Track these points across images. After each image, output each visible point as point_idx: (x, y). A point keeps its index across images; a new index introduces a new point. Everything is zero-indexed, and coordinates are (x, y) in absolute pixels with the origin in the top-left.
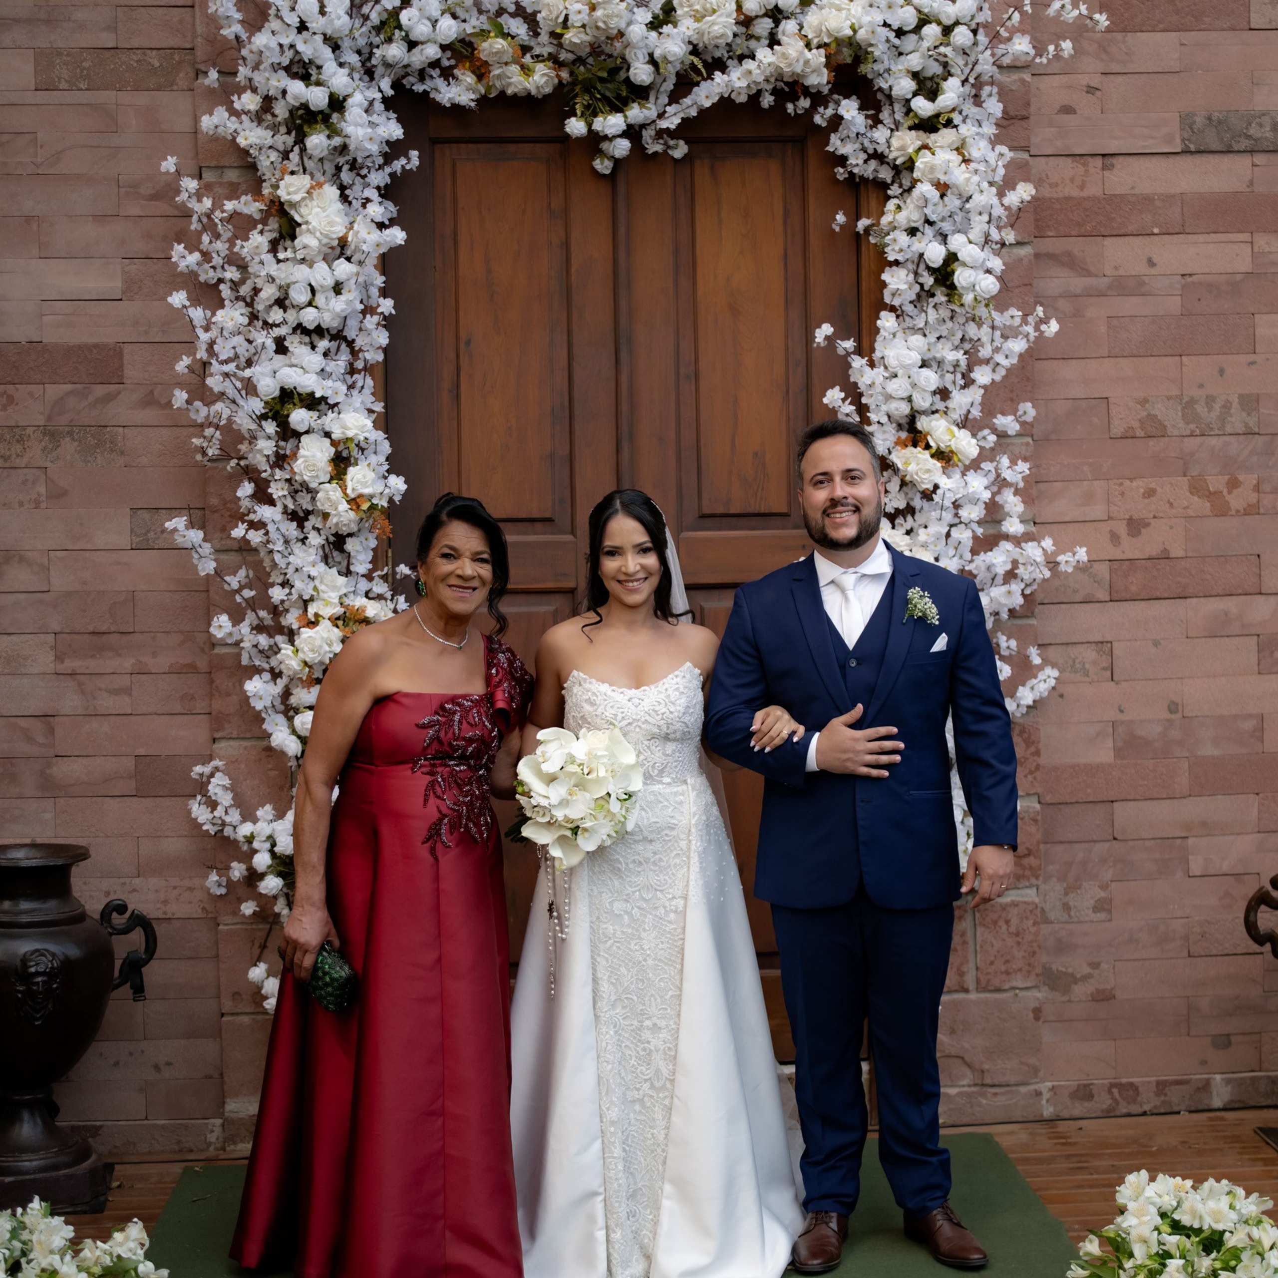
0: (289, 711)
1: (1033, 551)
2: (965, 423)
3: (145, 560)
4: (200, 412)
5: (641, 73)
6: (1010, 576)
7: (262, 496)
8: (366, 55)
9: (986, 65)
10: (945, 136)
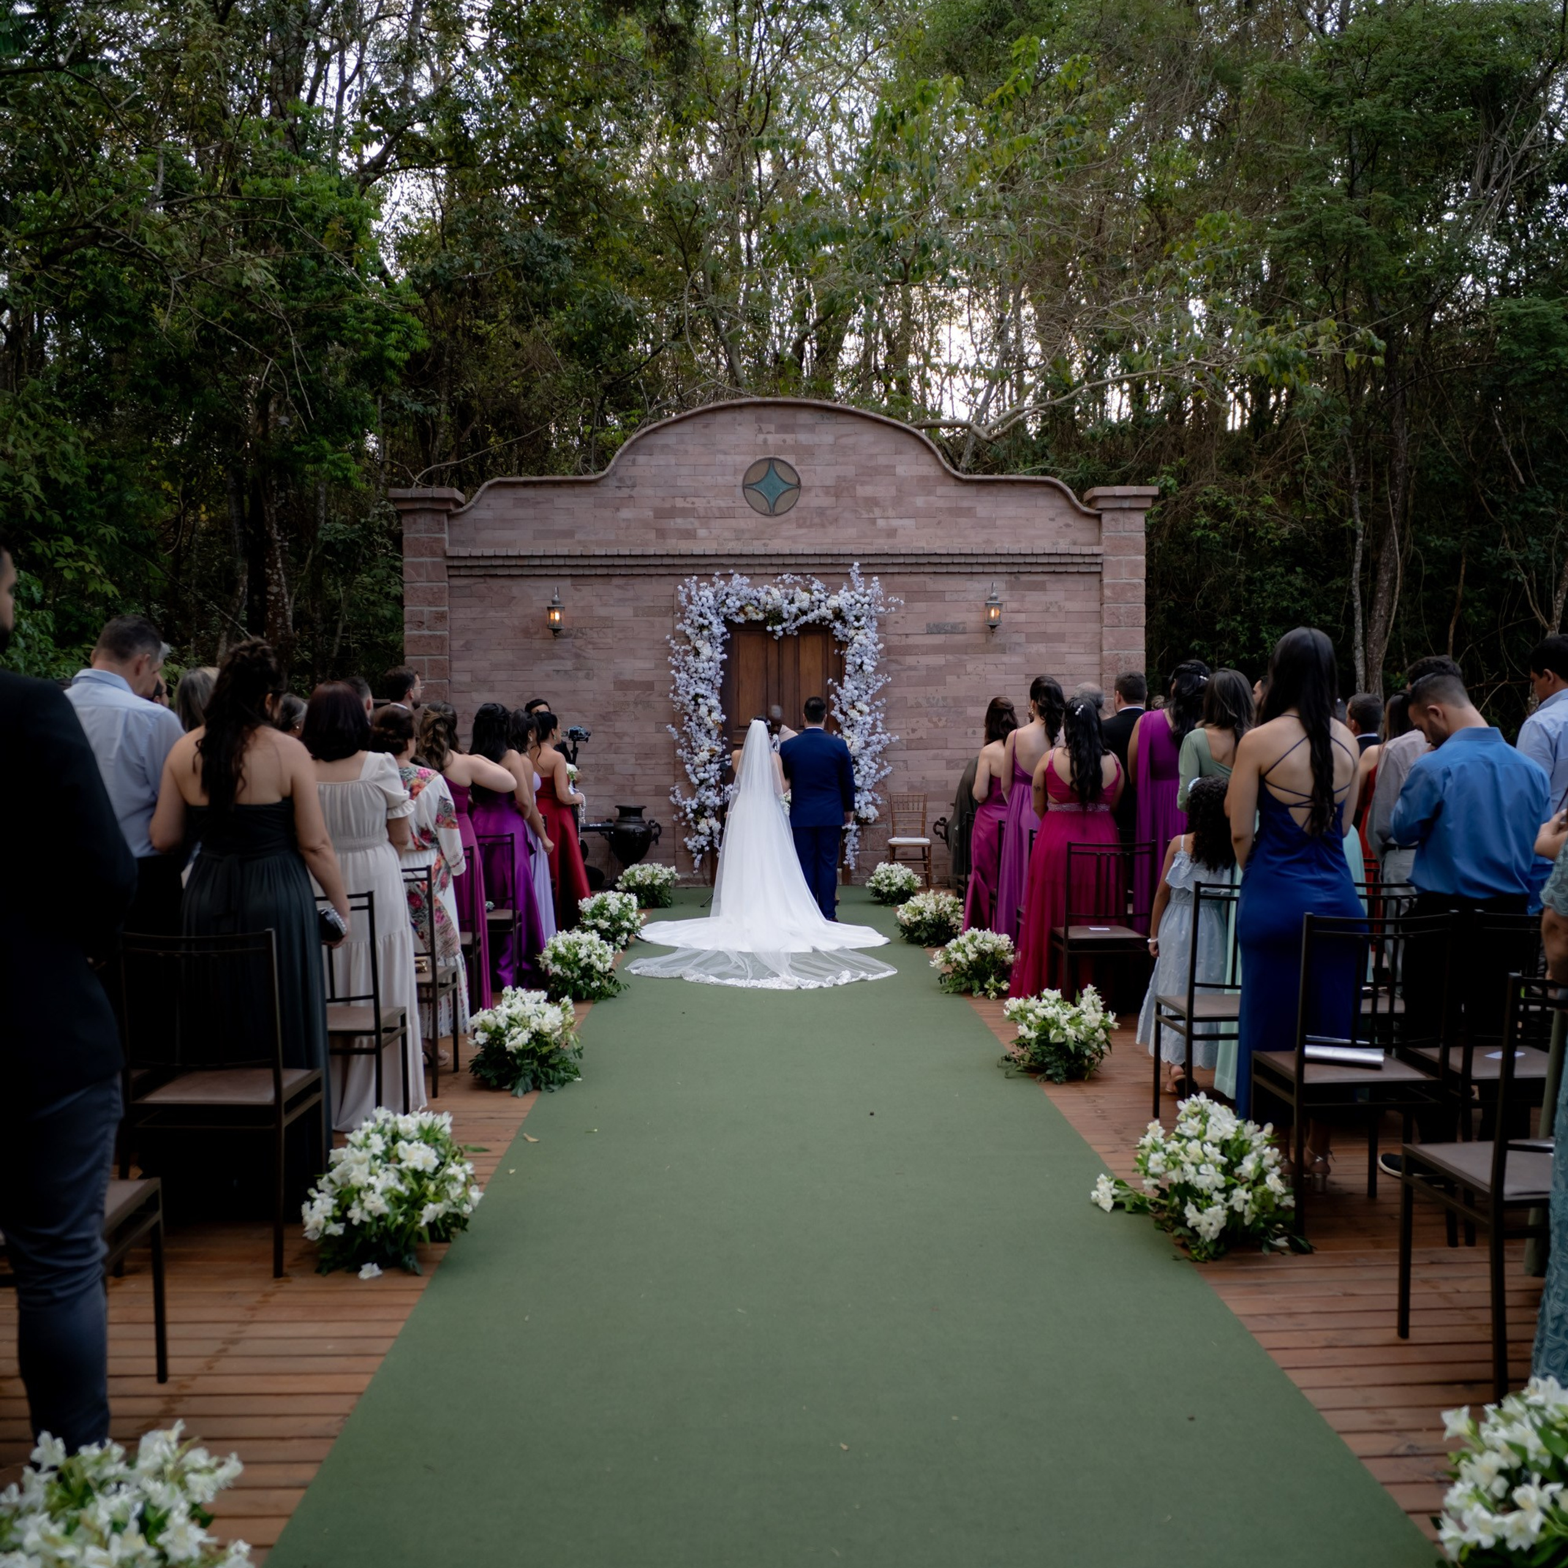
0: (696, 774)
1: (883, 736)
2: (867, 704)
3: (659, 736)
4: (676, 699)
5: (786, 616)
6: (879, 742)
7: (690, 720)
8: (717, 610)
9: (873, 613)
10: (861, 632)
